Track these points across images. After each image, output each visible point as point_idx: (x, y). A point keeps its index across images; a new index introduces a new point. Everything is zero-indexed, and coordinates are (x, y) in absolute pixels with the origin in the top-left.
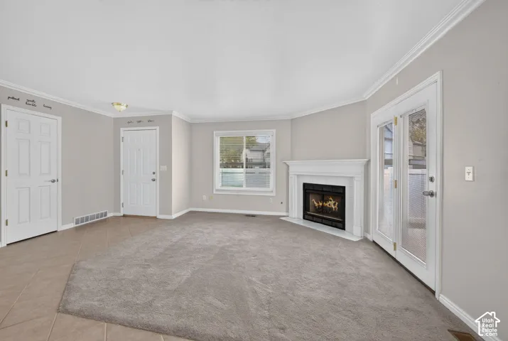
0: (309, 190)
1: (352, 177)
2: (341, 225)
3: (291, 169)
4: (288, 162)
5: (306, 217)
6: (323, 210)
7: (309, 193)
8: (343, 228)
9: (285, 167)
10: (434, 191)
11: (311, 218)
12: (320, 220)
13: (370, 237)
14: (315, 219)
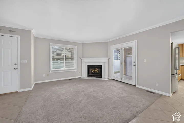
0: (89, 67)
1: (105, 63)
2: (101, 77)
3: (83, 61)
4: (82, 58)
5: (89, 76)
6: (95, 73)
7: (89, 68)
8: (102, 77)
9: (80, 60)
10: (135, 65)
11: (91, 76)
12: (94, 76)
13: (111, 78)
14: (92, 76)
